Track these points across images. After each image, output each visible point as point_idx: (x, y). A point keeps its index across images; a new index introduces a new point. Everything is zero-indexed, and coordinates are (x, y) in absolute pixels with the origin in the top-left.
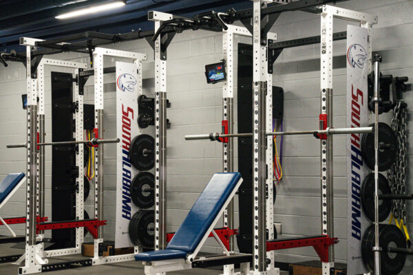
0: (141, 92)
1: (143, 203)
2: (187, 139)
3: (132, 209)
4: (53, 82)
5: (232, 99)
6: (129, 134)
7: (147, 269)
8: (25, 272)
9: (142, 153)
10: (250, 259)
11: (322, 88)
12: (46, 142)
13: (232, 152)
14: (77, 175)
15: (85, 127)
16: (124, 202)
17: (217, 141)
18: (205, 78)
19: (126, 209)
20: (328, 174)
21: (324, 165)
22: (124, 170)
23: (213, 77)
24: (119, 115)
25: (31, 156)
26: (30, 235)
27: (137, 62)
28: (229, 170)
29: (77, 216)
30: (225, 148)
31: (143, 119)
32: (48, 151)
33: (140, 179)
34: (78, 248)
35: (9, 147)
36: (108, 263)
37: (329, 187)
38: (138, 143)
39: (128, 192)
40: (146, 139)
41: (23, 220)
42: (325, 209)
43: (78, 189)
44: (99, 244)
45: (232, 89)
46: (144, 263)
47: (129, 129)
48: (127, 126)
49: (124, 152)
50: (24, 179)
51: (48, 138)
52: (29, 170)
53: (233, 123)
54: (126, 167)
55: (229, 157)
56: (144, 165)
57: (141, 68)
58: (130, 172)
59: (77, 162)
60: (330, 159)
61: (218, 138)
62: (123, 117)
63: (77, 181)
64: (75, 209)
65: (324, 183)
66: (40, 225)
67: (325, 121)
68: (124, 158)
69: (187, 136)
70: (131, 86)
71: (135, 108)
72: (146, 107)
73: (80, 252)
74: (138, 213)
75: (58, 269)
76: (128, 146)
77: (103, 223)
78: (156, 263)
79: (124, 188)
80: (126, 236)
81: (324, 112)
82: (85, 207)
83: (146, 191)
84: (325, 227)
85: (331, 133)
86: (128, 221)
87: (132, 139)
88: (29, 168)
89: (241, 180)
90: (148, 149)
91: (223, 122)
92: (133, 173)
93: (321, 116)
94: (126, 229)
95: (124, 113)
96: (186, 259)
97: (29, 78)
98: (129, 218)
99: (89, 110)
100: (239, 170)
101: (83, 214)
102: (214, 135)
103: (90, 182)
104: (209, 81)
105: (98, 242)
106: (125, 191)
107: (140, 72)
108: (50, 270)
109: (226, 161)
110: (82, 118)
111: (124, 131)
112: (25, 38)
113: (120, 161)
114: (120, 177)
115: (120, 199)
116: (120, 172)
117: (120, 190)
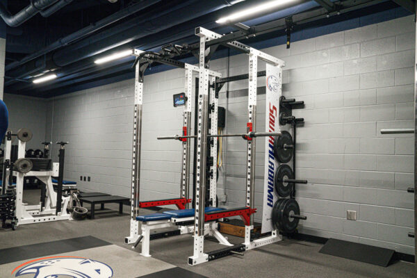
0: (281, 94)
1: (283, 192)
2: (383, 133)
3: (274, 198)
6: (273, 129)
9: (283, 148)
16: (269, 191)
19: (270, 197)
22: (270, 162)
24: (268, 112)
27: (278, 67)
29: (211, 197)
31: (284, 118)
33: (282, 171)
35: (159, 139)
38: (281, 139)
39: (272, 182)
40: (286, 135)
43: (213, 176)
44: (251, 230)
47: (274, 125)
48: (272, 122)
49: (270, 146)
54: (271, 160)
57: (281, 72)
58: (273, 164)
59: (211, 153)
62: (270, 114)
63: (211, 169)
64: (209, 191)
68: (270, 152)
70: (276, 87)
71: (278, 106)
72: (287, 106)
74: (278, 201)
76: (273, 141)
77: (254, 211)
79: (269, 178)
80: (270, 221)
83: (286, 182)
86: (271, 208)
90: (287, 144)
92: (276, 165)
94: (269, 216)
95: (270, 110)
98: (271, 206)
105: (249, 228)
106: (270, 181)
107: (281, 75)
111: (270, 127)
112: (201, 28)
113: (267, 154)
114: (267, 169)
115: (266, 189)
116: (267, 164)
117: (266, 180)
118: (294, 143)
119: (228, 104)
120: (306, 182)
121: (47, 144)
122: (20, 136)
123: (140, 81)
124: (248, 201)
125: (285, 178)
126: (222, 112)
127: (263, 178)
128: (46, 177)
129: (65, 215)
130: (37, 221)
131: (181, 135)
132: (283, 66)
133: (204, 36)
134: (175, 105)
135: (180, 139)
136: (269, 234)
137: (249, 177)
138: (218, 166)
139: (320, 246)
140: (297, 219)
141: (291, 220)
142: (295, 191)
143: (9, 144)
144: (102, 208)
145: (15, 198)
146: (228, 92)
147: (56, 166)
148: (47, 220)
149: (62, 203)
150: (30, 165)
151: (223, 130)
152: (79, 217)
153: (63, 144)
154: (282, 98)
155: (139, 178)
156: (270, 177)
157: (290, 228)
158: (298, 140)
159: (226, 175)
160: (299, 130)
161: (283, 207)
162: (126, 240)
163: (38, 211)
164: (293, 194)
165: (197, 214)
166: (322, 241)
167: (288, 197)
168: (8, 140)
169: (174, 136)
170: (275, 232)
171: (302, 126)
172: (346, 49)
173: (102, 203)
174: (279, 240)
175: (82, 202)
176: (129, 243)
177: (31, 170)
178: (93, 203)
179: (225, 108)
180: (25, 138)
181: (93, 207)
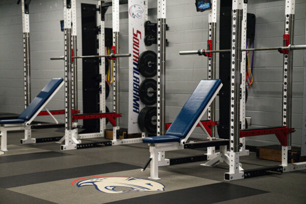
0: (147, 19)
1: (148, 101)
2: (181, 54)
3: (140, 106)
4: (83, 11)
5: (216, 23)
6: (138, 50)
7: (152, 149)
8: (65, 148)
9: (147, 65)
10: (228, 143)
11: (286, 14)
12: (78, 56)
13: (215, 64)
14: (100, 81)
15: (106, 45)
16: (134, 100)
17: (203, 56)
18: (196, 7)
19: (136, 106)
20: (288, 80)
21: (286, 74)
22: (134, 77)
23: (201, 6)
24: (131, 36)
25: (67, 66)
26: (68, 123)
28: (212, 78)
29: (101, 110)
30: (210, 61)
31: (148, 39)
32: (80, 62)
33: (146, 84)
34: (102, 133)
35: (52, 59)
36: (123, 144)
37: (289, 90)
38: (144, 57)
39: (137, 93)
40: (150, 54)
41: (63, 112)
42: (285, 107)
43: (101, 91)
44: (117, 130)
45: (215, 16)
46: (149, 144)
47: (138, 47)
48: (136, 44)
49: (134, 63)
50: (63, 82)
51: (80, 53)
52: (66, 76)
53: (216, 42)
54: (136, 75)
55: (212, 68)
56: (149, 74)
58: (138, 79)
59: (100, 71)
60: (290, 69)
61: (204, 54)
62: (134, 38)
63: (100, 84)
64: (99, 105)
65: (285, 87)
66: (75, 116)
67: (287, 40)
68: (134, 68)
69: (181, 52)
70: (139, 14)
71: (143, 31)
73: (103, 136)
74: (144, 109)
75: (88, 147)
76: (137, 60)
77: (119, 115)
78: (158, 145)
79: (134, 90)
80: (136, 125)
81: (287, 32)
82: (106, 104)
83: (150, 93)
84: (285, 120)
85: (292, 49)
86: (137, 114)
87: (140, 54)
88: (66, 75)
89: (222, 85)
90: (152, 62)
91: (208, 41)
92: (141, 79)
93: (285, 36)
94: (136, 120)
95: (134, 34)
96: (180, 142)
97: (65, 8)
98: (138, 112)
99: (109, 32)
100: (220, 78)
101: (105, 109)
102: (201, 51)
103: (110, 86)
104: (198, 10)
105: (116, 129)
106: (135, 92)
107: (146, 3)
108: (83, 148)
109: (210, 71)
110: (104, 38)
111: (134, 48)
113: (131, 70)
114: (131, 82)
115: (131, 98)
116: (131, 79)
117: (131, 92)
123: (26, 13)
124: (114, 108)
125: (151, 90)
134: (62, 30)
137: (114, 89)
141: (154, 123)
154: (148, 23)
162: (22, 141)
165: (66, 115)
170: (144, 134)
176: (23, 143)
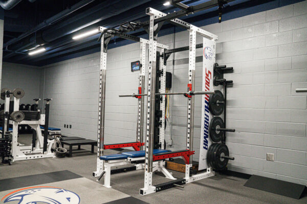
0: (215, 62)
1: (216, 138)
2: (297, 91)
3: (209, 142)
8: (145, 193)
9: (216, 103)
16: (205, 138)
22: (206, 115)
24: (204, 76)
25: (151, 102)
27: (213, 40)
31: (217, 80)
33: (215, 122)
36: (195, 181)
38: (214, 96)
40: (218, 94)
43: (161, 125)
47: (209, 86)
48: (208, 83)
49: (206, 102)
56: (217, 112)
57: (215, 44)
59: (161, 108)
63: (160, 119)
64: (159, 137)
68: (206, 106)
70: (211, 56)
71: (212, 71)
72: (220, 71)
74: (211, 145)
76: (208, 98)
80: (205, 161)
82: (165, 137)
83: (218, 130)
86: (206, 151)
92: (210, 117)
94: (205, 157)
95: (206, 74)
97: (152, 40)
98: (207, 149)
105: (188, 166)
110: (165, 80)
111: (206, 87)
112: (151, 9)
113: (203, 108)
114: (203, 120)
115: (202, 135)
116: (203, 116)
117: (203, 129)
118: (225, 100)
119: (173, 70)
120: (234, 131)
121: (37, 100)
122: (15, 94)
123: (104, 52)
124: (188, 145)
125: (218, 127)
126: (169, 76)
127: (200, 127)
128: (36, 125)
129: (49, 154)
130: (29, 158)
131: (137, 93)
132: (216, 40)
133: (153, 14)
134: (132, 71)
135: (136, 96)
136: (205, 170)
137: (189, 126)
138: (166, 118)
139: (245, 181)
140: (227, 159)
141: (222, 160)
142: (225, 138)
143: (8, 100)
144: (79, 149)
145: (11, 141)
146: (174, 61)
147: (43, 117)
148: (36, 158)
149: (48, 144)
150: (22, 116)
151: (170, 90)
152: (61, 155)
153: (48, 100)
154: (216, 65)
155: (104, 126)
156: (206, 126)
157: (221, 166)
158: (228, 98)
159: (172, 125)
160: (228, 89)
161: (215, 149)
162: (94, 174)
163: (30, 151)
164: (224, 140)
165: (147, 155)
166: (247, 176)
167: (220, 142)
168: (7, 97)
169: (132, 94)
170: (209, 169)
171: (232, 87)
172: (267, 25)
173: (79, 145)
174: (213, 175)
175: (63, 144)
176: (96, 176)
177: (24, 120)
178: (71, 145)
179: (172, 73)
180: (19, 96)
181: (71, 147)
